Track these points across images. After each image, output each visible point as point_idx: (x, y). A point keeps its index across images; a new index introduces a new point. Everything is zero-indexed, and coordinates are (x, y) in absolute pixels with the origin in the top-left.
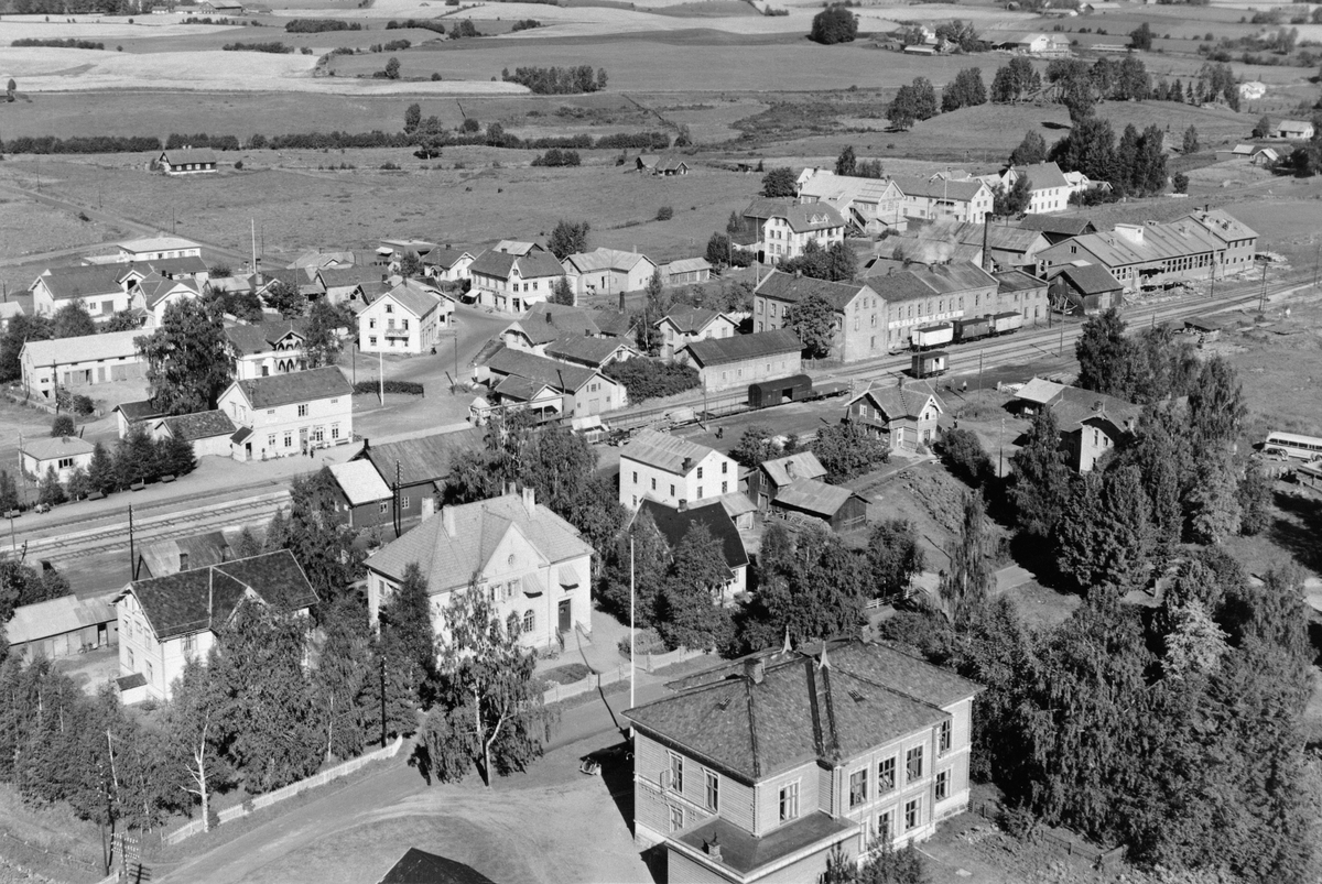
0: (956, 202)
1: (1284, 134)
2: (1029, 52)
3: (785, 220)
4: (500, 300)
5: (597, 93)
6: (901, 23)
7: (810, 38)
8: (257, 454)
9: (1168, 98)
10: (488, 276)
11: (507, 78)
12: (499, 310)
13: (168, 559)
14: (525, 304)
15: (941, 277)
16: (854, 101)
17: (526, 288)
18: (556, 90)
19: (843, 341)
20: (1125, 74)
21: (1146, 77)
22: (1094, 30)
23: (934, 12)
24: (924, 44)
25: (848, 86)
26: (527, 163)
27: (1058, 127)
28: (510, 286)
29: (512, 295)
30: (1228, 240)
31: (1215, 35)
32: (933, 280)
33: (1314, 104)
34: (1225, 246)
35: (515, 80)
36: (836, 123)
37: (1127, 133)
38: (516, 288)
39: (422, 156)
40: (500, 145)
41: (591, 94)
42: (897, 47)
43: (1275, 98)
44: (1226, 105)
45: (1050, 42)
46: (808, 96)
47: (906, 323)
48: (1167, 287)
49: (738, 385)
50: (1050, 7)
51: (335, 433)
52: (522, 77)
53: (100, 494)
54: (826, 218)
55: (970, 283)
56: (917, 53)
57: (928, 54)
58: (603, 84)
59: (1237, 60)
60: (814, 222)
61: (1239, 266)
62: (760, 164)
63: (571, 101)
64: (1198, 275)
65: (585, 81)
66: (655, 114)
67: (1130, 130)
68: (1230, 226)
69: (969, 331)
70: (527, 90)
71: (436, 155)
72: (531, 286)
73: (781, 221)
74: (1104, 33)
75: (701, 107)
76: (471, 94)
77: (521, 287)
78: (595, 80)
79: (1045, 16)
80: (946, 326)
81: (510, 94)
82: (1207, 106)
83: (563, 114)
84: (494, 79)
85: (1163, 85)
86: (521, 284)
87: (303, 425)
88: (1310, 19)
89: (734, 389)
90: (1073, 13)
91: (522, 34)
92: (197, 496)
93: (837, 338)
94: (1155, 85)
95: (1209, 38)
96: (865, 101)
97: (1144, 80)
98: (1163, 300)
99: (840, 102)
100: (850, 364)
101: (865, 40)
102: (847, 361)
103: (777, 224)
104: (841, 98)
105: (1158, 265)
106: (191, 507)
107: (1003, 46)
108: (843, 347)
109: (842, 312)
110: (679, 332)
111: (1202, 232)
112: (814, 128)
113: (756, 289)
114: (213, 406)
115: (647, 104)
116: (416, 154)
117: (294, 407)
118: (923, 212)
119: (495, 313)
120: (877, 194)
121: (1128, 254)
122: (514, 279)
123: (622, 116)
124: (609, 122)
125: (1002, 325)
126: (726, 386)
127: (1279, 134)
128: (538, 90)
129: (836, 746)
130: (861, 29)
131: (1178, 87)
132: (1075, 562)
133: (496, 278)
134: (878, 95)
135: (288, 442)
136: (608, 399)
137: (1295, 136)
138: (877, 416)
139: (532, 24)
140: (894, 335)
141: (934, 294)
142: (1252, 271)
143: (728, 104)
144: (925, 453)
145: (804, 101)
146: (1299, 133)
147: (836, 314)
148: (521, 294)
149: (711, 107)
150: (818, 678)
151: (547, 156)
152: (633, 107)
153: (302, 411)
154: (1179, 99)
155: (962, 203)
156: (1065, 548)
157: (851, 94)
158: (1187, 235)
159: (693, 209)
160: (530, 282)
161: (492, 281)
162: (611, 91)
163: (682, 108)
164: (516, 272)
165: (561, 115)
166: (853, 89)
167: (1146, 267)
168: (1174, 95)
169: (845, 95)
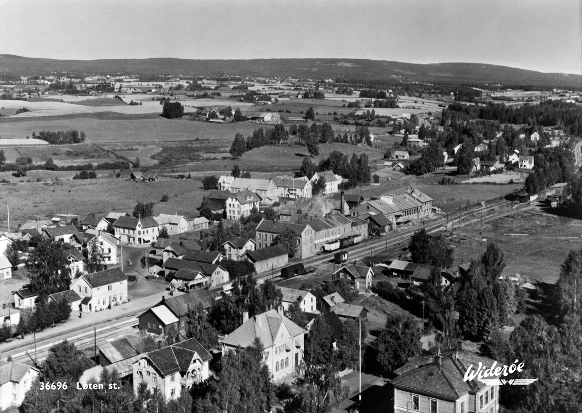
0: (297, 189)
1: (397, 157)
2: (264, 121)
3: (236, 199)
4: (131, 240)
5: (81, 143)
6: (196, 108)
7: (162, 115)
8: (93, 309)
9: (342, 142)
10: (124, 228)
11: (35, 137)
12: (131, 244)
13: (110, 351)
14: (144, 240)
15: (330, 220)
16: (198, 145)
17: (144, 233)
18: (61, 143)
19: (301, 250)
20: (324, 131)
21: (333, 132)
22: (285, 111)
23: (205, 103)
24: (217, 118)
25: (195, 138)
26: (71, 178)
27: (302, 155)
28: (136, 232)
29: (137, 237)
30: (423, 201)
31: (338, 113)
32: (328, 222)
33: (400, 143)
34: (422, 204)
35: (39, 138)
36: (199, 156)
37: (353, 157)
38: (139, 233)
39: (17, 175)
40: (52, 169)
41: (78, 144)
42: (205, 119)
43: (378, 141)
44: (366, 145)
45: (273, 117)
46: (178, 143)
47: (321, 240)
48: (406, 223)
49: (267, 270)
50: (258, 100)
51: (121, 298)
52: (43, 136)
53: (40, 329)
54: (252, 198)
55: (341, 222)
56: (215, 122)
57: (221, 123)
58: (83, 139)
59: (352, 124)
60: (248, 199)
61: (427, 213)
62: (189, 175)
63: (69, 147)
64: (413, 217)
65: (74, 137)
66: (113, 153)
67: (354, 156)
68: (422, 196)
69: (345, 243)
70: (47, 143)
71: (23, 175)
72: (146, 232)
73: (234, 199)
74: (289, 112)
75: (132, 149)
76: (21, 145)
77: (142, 233)
78: (79, 137)
79: (257, 104)
80: (336, 241)
81: (40, 145)
82: (359, 145)
83: (69, 154)
84: (28, 138)
85: (340, 136)
86: (142, 231)
87: (110, 295)
88: (373, 105)
89: (266, 272)
90: (270, 103)
91: (21, 115)
92: (81, 328)
93: (299, 247)
94: (336, 136)
95: (335, 114)
96: (203, 145)
97: (332, 134)
98: (405, 228)
99: (193, 146)
100: (304, 259)
101: (187, 117)
102: (303, 258)
103: (233, 200)
104: (192, 144)
105: (400, 213)
106: (84, 332)
107: (251, 119)
108: (301, 252)
109: (300, 236)
110: (234, 248)
111: (412, 199)
112: (190, 158)
113: (257, 228)
114: (68, 288)
115: (106, 148)
116: (13, 175)
117: (106, 287)
118: (282, 194)
119: (129, 245)
120: (266, 186)
121: (389, 209)
122: (138, 228)
123: (96, 154)
124: (92, 157)
125: (356, 240)
126: (263, 271)
127: (395, 157)
128: (52, 142)
129: (477, 385)
130: (185, 111)
131: (346, 137)
132: (470, 326)
133: (129, 229)
134: (209, 142)
135: (104, 303)
136: (223, 278)
137: (402, 158)
138: (349, 278)
139: (25, 110)
140: (317, 246)
141: (330, 227)
142: (431, 215)
143: (143, 148)
144: (369, 292)
145: (176, 146)
146: (403, 157)
147: (298, 237)
148: (142, 236)
149: (137, 149)
150: (457, 362)
151: (81, 174)
152: (99, 150)
153: (109, 288)
154: (347, 142)
155: (300, 190)
156: (466, 321)
157: (197, 142)
158: (407, 200)
159: (176, 196)
160: (145, 230)
161: (126, 231)
162: (88, 141)
163: (123, 150)
164: (140, 226)
165: (68, 154)
166: (197, 140)
167: (397, 214)
168: (344, 140)
169: (194, 142)
